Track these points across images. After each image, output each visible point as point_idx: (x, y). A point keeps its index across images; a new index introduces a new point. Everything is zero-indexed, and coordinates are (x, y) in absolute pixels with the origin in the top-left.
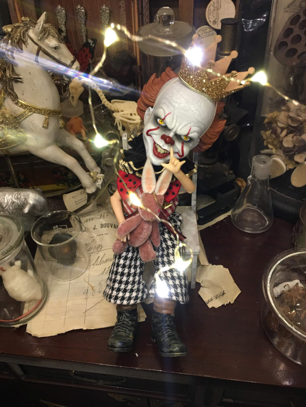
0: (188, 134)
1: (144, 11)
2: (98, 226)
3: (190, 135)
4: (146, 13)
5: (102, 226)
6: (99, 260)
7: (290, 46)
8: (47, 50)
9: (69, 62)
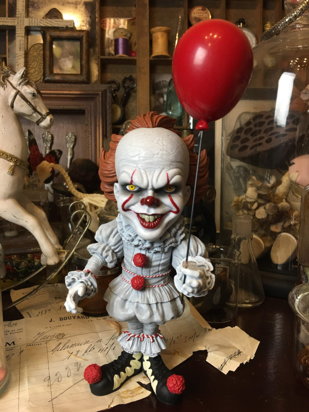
7: (241, 145)
8: (24, 94)
9: (44, 113)
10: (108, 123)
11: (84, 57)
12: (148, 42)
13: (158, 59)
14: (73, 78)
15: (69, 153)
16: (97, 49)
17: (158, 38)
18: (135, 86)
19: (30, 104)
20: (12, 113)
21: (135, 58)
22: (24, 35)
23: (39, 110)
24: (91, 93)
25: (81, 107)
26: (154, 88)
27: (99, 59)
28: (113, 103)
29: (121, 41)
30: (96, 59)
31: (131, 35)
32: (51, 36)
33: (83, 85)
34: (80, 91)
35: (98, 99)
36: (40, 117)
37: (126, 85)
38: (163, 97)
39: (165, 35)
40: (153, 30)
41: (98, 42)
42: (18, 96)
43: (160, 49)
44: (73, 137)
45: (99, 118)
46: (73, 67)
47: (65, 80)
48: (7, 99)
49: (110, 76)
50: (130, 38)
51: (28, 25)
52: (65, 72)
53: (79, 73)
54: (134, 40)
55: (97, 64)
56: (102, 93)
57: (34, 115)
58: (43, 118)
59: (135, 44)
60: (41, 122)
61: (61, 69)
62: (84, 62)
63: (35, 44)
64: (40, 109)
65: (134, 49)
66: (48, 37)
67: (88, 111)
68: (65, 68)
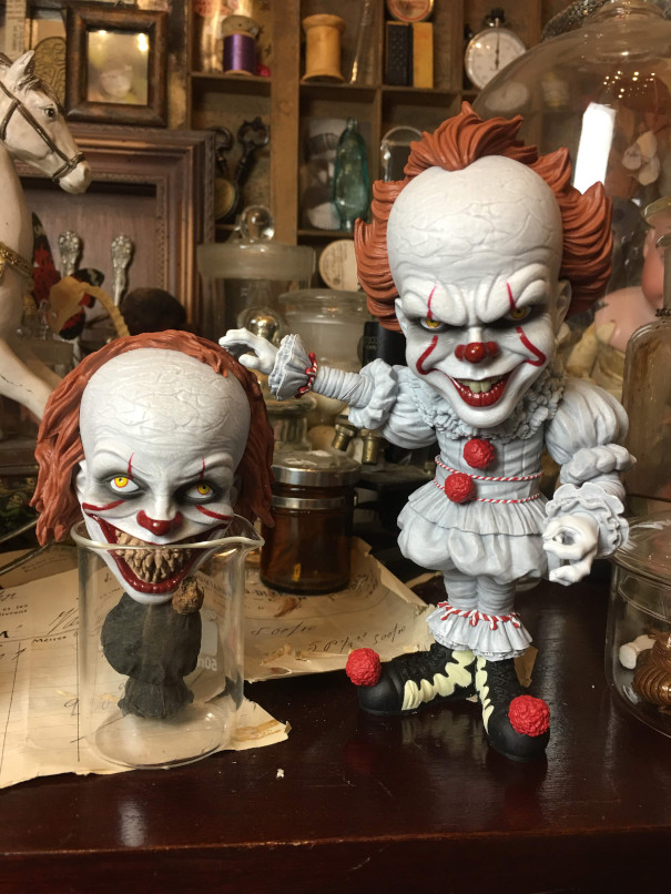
8: (31, 110)
9: (71, 155)
10: (207, 215)
11: (158, 70)
12: (298, 45)
13: (317, 84)
14: (132, 115)
15: (118, 280)
16: (186, 56)
17: (319, 39)
18: (266, 140)
19: (42, 133)
20: (2, 150)
21: (268, 80)
22: (23, 15)
23: (61, 148)
24: (171, 147)
25: (148, 178)
26: (309, 149)
27: (189, 79)
28: (217, 176)
29: (237, 42)
30: (181, 78)
31: (260, 31)
32: (84, 21)
33: (154, 130)
34: (147, 142)
35: (184, 161)
36: (62, 163)
37: (247, 139)
38: (326, 168)
39: (335, 33)
40: (309, 20)
41: (187, 41)
42: (16, 113)
43: (322, 61)
44: (128, 245)
45: (187, 203)
46: (131, 91)
47: (114, 116)
49: (211, 118)
50: (257, 37)
52: (112, 101)
53: (145, 103)
54: (266, 41)
55: (185, 88)
56: (195, 150)
57: (51, 157)
58: (70, 167)
59: (268, 51)
60: (64, 175)
61: (104, 92)
62: (156, 80)
63: (48, 39)
64: (63, 145)
65: (266, 61)
66: (78, 22)
67: (163, 188)
68: (113, 91)
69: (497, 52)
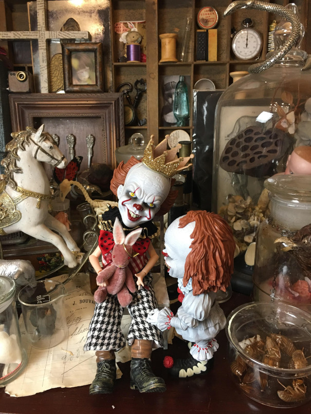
0: (153, 202)
1: (121, 138)
2: (78, 302)
3: (154, 203)
4: (122, 140)
5: (81, 302)
6: (77, 330)
7: (231, 159)
8: (44, 148)
9: (59, 158)
10: (121, 127)
12: (157, 47)
13: (165, 64)
14: (91, 88)
15: (89, 153)
16: (111, 57)
17: (166, 44)
18: (146, 88)
19: (49, 155)
20: (36, 162)
21: (146, 64)
22: (45, 47)
23: (55, 157)
24: (106, 102)
25: (97, 114)
26: (163, 90)
27: (113, 66)
28: (124, 106)
29: (132, 48)
31: (142, 38)
32: (69, 50)
33: (99, 95)
34: (96, 101)
35: (111, 107)
36: (57, 162)
38: (172, 97)
39: (173, 41)
40: (161, 36)
41: (112, 50)
42: (39, 151)
43: (168, 54)
44: (92, 139)
45: (113, 125)
46: (90, 78)
47: (83, 90)
48: (31, 153)
51: (48, 38)
52: (83, 83)
53: (95, 83)
54: (144, 43)
56: (115, 103)
57: (53, 161)
58: (59, 162)
60: (58, 165)
61: (79, 80)
63: (56, 54)
64: (57, 156)
65: (145, 52)
66: (66, 51)
67: (103, 118)
68: (82, 79)
69: (247, 40)
